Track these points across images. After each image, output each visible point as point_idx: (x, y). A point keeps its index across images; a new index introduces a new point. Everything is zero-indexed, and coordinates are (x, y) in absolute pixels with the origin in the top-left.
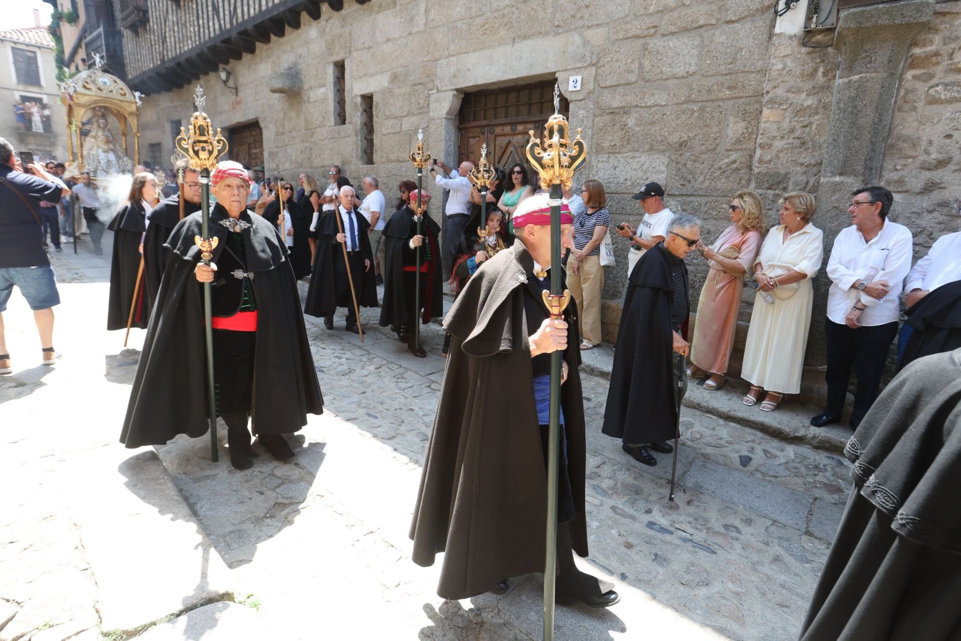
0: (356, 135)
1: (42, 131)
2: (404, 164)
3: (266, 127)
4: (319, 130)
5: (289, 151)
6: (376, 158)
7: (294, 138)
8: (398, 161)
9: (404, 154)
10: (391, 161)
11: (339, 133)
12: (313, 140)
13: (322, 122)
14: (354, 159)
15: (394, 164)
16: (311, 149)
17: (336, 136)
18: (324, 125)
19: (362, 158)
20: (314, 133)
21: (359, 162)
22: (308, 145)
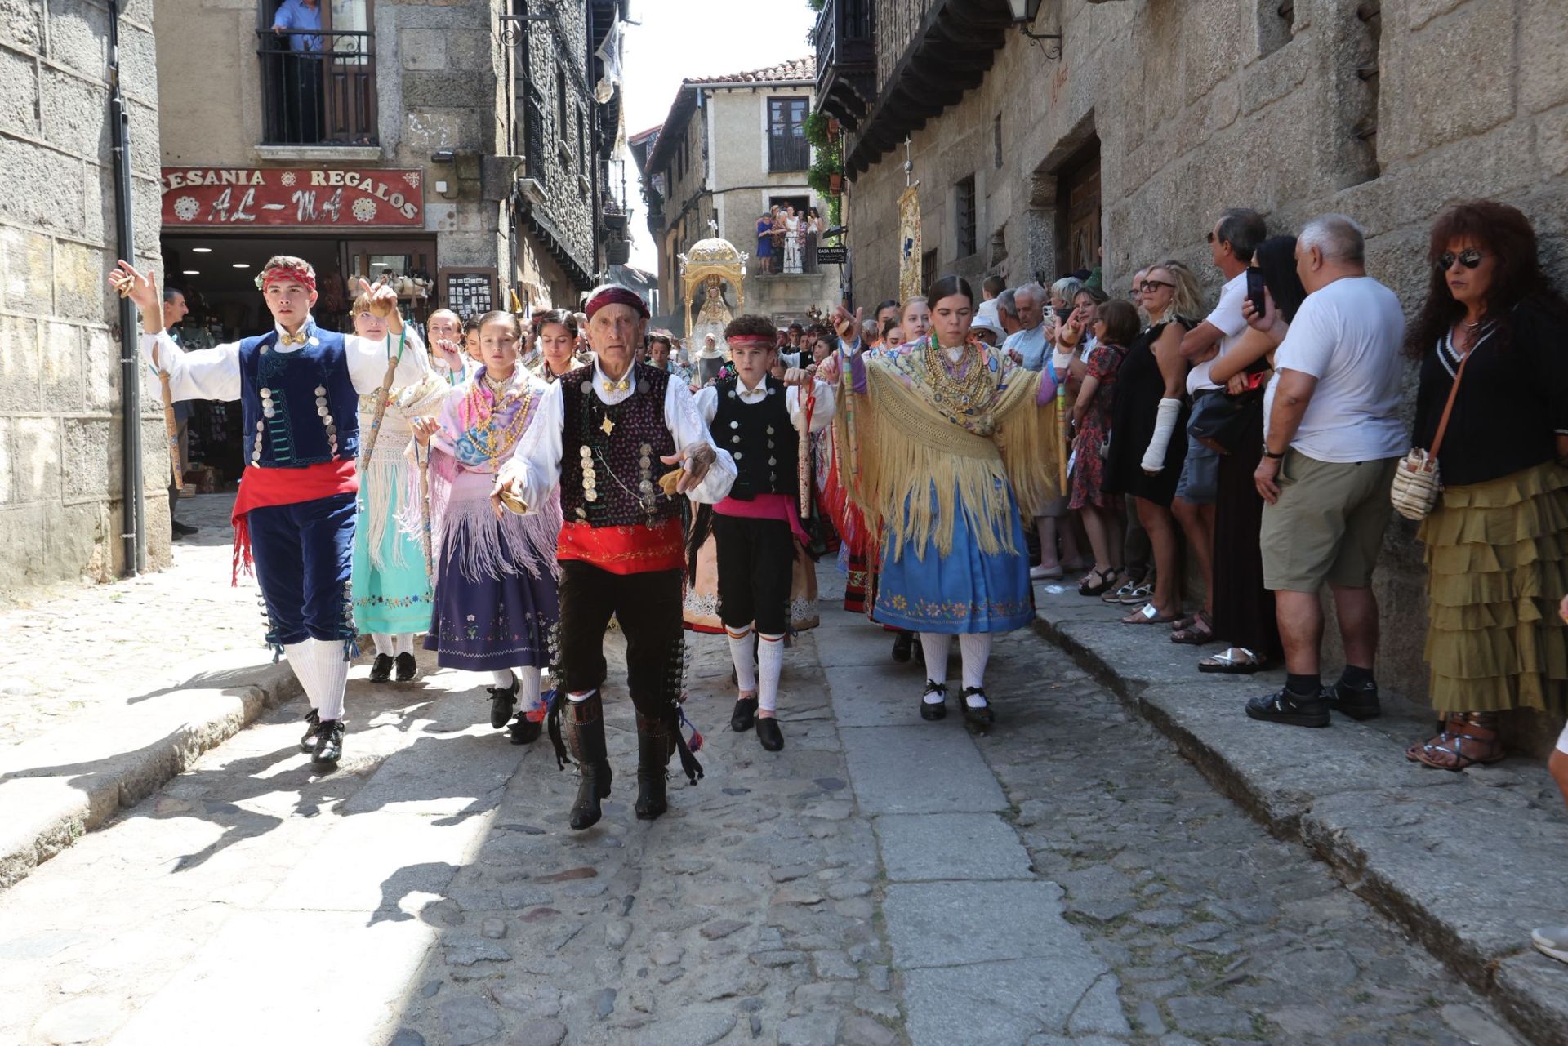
0: (1323, 70)
1: (798, 271)
2: (1488, 142)
3: (1109, 134)
4: (1221, 90)
5: (1149, 197)
6: (1386, 145)
7: (1161, 144)
8: (1468, 131)
9: (1489, 94)
10: (1436, 142)
11: (1273, 82)
12: (1204, 134)
13: (1229, 58)
14: (1316, 172)
15: (1448, 152)
16: (1198, 171)
17: (1262, 98)
18: (1233, 69)
19: (1340, 160)
20: (1205, 110)
21: (1331, 180)
22: (1189, 157)
